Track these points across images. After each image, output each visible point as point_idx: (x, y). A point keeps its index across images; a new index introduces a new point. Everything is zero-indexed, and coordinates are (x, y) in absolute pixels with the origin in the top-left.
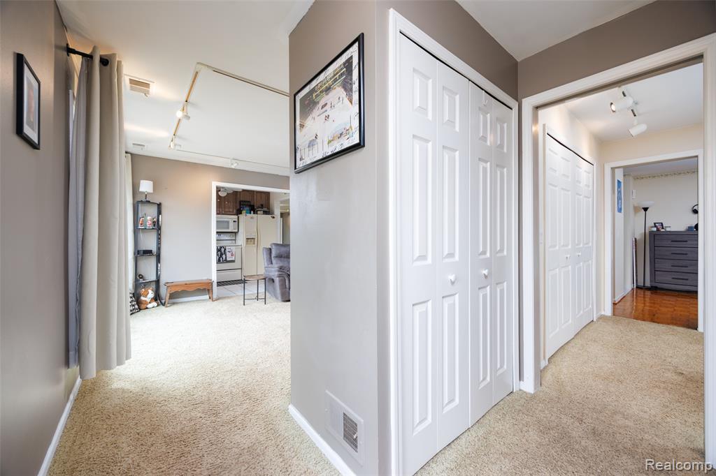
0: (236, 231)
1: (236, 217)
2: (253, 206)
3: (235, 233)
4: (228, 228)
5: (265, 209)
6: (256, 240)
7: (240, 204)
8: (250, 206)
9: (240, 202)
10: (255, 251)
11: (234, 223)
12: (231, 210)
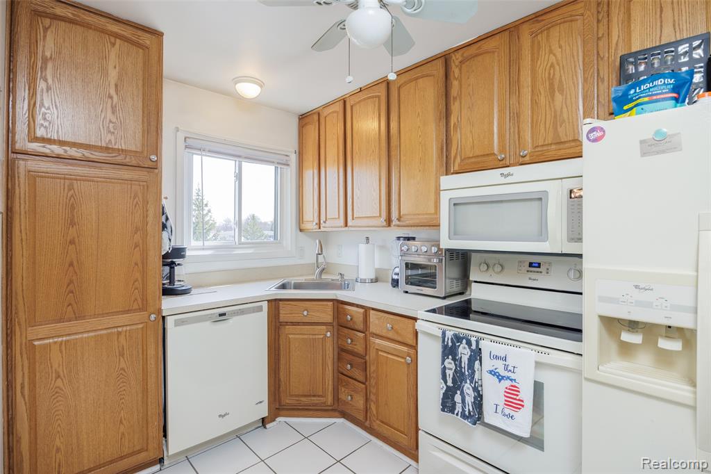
11: (573, 205)
12: (566, 135)
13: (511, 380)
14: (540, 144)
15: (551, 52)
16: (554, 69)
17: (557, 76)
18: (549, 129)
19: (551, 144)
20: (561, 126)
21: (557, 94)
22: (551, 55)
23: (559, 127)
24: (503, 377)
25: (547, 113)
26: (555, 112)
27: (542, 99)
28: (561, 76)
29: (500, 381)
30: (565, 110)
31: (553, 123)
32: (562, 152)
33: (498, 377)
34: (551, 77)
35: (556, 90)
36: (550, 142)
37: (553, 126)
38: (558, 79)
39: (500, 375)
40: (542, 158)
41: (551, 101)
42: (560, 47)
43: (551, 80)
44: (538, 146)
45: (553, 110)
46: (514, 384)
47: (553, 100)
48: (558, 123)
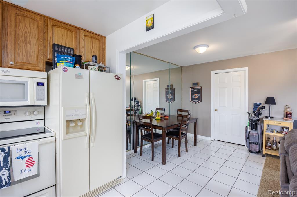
0: (45, 103)
1: (44, 75)
2: (80, 57)
3: (44, 107)
4: (24, 98)
5: (101, 65)
6: (87, 123)
7: (54, 51)
8: (74, 56)
9: (54, 45)
10: (86, 146)
11: (38, 88)
12: (32, 62)
13: (29, 156)
14: (20, 61)
15: (25, 26)
16: (27, 34)
17: (28, 37)
18: (24, 56)
19: (25, 63)
20: (30, 57)
21: (28, 44)
22: (26, 28)
23: (29, 57)
24: (24, 157)
25: (23, 50)
26: (27, 51)
27: (21, 44)
28: (30, 38)
29: (23, 160)
30: (31, 52)
31: (26, 55)
32: (30, 67)
33: (22, 158)
34: (26, 36)
35: (28, 43)
36: (25, 62)
37: (26, 56)
38: (29, 39)
39: (23, 157)
40: (20, 67)
41: (25, 46)
42: (30, 27)
43: (26, 38)
44: (19, 62)
45: (26, 50)
46: (30, 157)
47: (26, 46)
48: (29, 56)
